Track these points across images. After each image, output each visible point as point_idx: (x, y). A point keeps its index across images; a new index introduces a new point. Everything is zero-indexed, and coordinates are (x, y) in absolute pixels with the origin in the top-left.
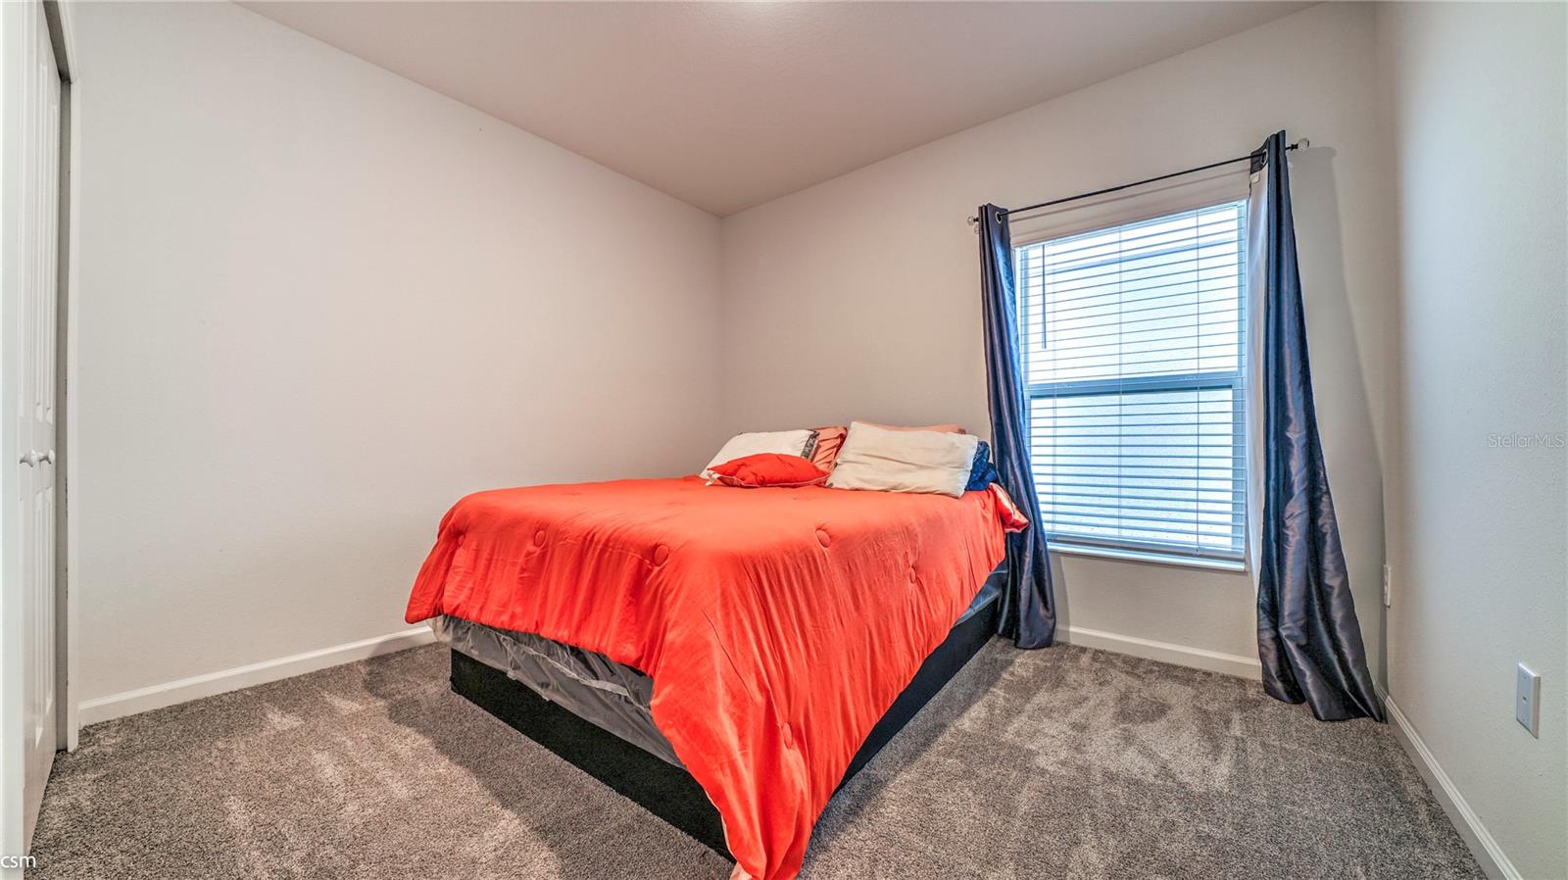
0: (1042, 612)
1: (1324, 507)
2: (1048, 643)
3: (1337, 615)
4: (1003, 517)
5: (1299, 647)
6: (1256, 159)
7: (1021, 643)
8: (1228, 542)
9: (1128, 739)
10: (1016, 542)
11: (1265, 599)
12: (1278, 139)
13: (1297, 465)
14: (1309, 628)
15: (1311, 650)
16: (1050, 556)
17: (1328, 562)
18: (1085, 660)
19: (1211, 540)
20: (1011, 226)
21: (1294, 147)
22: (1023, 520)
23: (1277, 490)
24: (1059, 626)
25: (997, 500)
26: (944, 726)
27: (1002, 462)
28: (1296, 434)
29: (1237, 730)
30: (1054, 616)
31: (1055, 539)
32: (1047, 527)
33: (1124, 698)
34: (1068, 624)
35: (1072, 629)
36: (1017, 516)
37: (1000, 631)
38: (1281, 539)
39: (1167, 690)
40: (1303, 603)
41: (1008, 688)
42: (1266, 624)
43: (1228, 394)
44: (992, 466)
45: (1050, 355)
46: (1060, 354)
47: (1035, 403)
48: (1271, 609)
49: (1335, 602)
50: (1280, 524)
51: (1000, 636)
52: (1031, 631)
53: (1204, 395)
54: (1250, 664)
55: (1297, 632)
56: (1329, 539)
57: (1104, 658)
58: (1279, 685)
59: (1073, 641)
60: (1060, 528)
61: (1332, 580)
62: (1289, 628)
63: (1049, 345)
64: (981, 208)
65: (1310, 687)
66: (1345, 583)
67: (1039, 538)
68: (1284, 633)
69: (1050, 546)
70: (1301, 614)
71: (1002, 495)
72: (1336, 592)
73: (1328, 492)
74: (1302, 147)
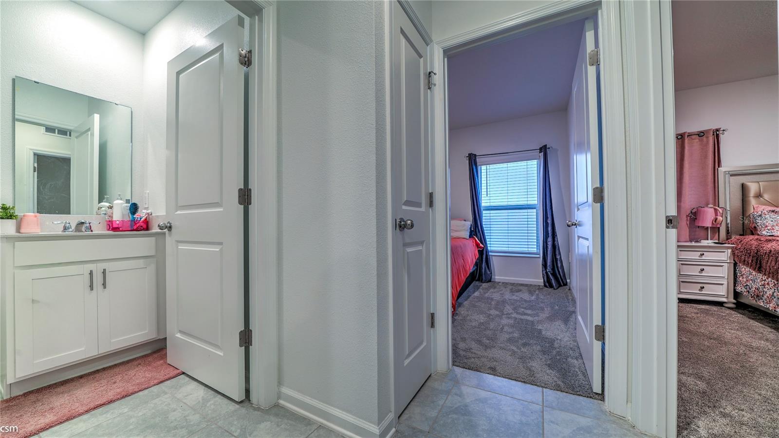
0: (488, 272)
1: (556, 239)
2: (490, 281)
3: (559, 265)
4: (477, 245)
5: (551, 274)
6: (541, 150)
7: (483, 281)
8: (535, 249)
9: (513, 295)
10: (481, 253)
11: (544, 263)
12: (545, 146)
13: (550, 229)
14: (553, 269)
15: (554, 275)
16: (490, 256)
17: (557, 253)
18: (500, 284)
19: (532, 249)
20: (477, 159)
21: (549, 148)
22: (483, 246)
23: (546, 236)
24: (493, 277)
25: (476, 240)
26: (470, 296)
27: (475, 229)
28: (549, 221)
29: (537, 293)
30: (491, 273)
31: (492, 252)
32: (489, 248)
33: (511, 289)
34: (495, 276)
35: (496, 277)
36: (481, 245)
37: (477, 278)
38: (547, 247)
39: (521, 288)
40: (551, 263)
41: (483, 289)
42: (544, 269)
43: (535, 210)
44: (473, 231)
45: (489, 198)
46: (491, 198)
47: (484, 212)
48: (545, 265)
49: (559, 262)
50: (547, 244)
51: (476, 281)
52: (486, 278)
53: (529, 211)
54: (540, 281)
55: (550, 270)
56: (557, 247)
57: (505, 284)
58: (547, 284)
59: (496, 281)
60: (492, 248)
61: (558, 257)
62: (549, 269)
63: (488, 195)
64: (469, 154)
65: (553, 283)
66: (561, 257)
67: (487, 252)
68: (548, 271)
69: (490, 254)
70: (551, 266)
71: (476, 239)
72: (559, 260)
73: (557, 236)
74: (551, 149)
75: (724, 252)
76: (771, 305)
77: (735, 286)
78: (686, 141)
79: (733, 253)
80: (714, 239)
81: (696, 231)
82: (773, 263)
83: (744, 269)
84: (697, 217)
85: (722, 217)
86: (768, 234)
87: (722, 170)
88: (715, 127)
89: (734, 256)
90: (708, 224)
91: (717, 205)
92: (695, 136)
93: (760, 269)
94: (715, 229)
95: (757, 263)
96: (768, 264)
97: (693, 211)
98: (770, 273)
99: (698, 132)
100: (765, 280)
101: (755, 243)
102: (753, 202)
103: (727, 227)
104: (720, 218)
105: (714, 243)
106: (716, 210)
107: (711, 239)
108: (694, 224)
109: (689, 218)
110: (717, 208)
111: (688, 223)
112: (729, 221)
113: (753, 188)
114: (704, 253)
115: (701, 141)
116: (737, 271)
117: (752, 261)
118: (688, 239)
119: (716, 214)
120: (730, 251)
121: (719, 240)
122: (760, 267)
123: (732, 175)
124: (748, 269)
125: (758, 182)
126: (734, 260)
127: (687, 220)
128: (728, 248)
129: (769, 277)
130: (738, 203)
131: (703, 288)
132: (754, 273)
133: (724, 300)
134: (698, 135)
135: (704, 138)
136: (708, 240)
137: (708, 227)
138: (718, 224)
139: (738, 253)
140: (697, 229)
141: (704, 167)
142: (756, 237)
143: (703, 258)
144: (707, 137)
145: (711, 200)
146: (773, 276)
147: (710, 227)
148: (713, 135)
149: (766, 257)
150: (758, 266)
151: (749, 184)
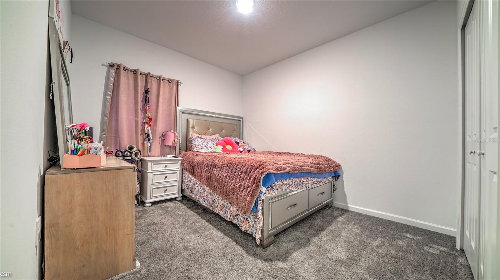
75: (177, 163)
76: (197, 197)
77: (182, 185)
78: (162, 82)
79: (182, 164)
80: (173, 154)
81: (164, 149)
82: (199, 171)
83: (187, 174)
84: (165, 139)
85: (177, 139)
86: (197, 151)
87: (179, 108)
88: (177, 80)
89: (182, 165)
90: (171, 144)
91: (175, 131)
92: (167, 81)
93: (193, 174)
94: (174, 147)
95: (192, 170)
96: (197, 171)
97: (163, 134)
98: (197, 177)
99: (168, 79)
100: (195, 181)
101: (191, 156)
102: (191, 130)
103: (180, 146)
104: (176, 140)
105: (174, 157)
106: (175, 134)
107: (172, 154)
108: (163, 143)
109: (161, 139)
110: (175, 133)
111: (160, 142)
112: (180, 142)
113: (191, 122)
114: (167, 164)
115: (170, 86)
116: (183, 175)
117: (190, 169)
118: (160, 154)
119: (175, 138)
120: (180, 162)
121: (175, 155)
122: (193, 173)
123: (183, 113)
124: (188, 174)
125: (193, 119)
126: (182, 168)
127: (160, 140)
128: (179, 160)
129: (197, 179)
130: (185, 131)
131: (166, 190)
132: (190, 177)
133: (176, 196)
134: (169, 81)
135: (171, 84)
136: (170, 154)
137: (170, 146)
138: (175, 144)
139: (184, 163)
140: (165, 147)
141: (170, 104)
142: (192, 152)
143: (167, 168)
144: (173, 84)
145: (173, 128)
146: (199, 179)
147: (172, 146)
148: (176, 84)
149: (196, 166)
150: (193, 172)
151: (190, 119)
